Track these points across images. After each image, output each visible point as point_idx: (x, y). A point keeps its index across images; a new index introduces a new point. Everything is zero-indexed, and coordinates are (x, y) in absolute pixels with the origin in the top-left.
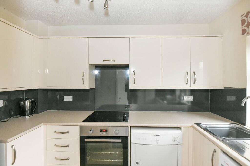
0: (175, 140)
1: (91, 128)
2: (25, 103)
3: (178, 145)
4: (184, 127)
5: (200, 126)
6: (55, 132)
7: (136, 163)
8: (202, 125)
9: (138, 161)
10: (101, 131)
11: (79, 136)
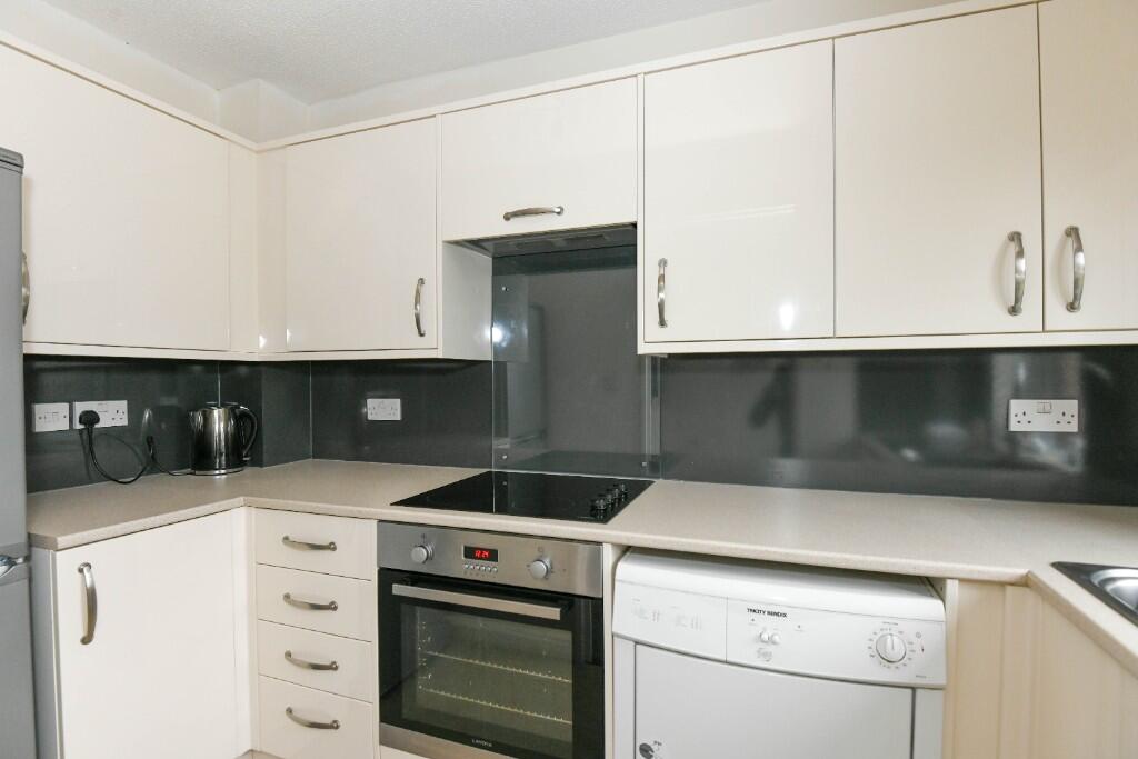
0: (895, 654)
1: (424, 536)
2: (207, 419)
3: (914, 689)
4: (962, 580)
5: (1096, 582)
6: (286, 538)
7: (638, 748)
8: (1113, 579)
9: (650, 743)
10: (470, 553)
11: (377, 569)
